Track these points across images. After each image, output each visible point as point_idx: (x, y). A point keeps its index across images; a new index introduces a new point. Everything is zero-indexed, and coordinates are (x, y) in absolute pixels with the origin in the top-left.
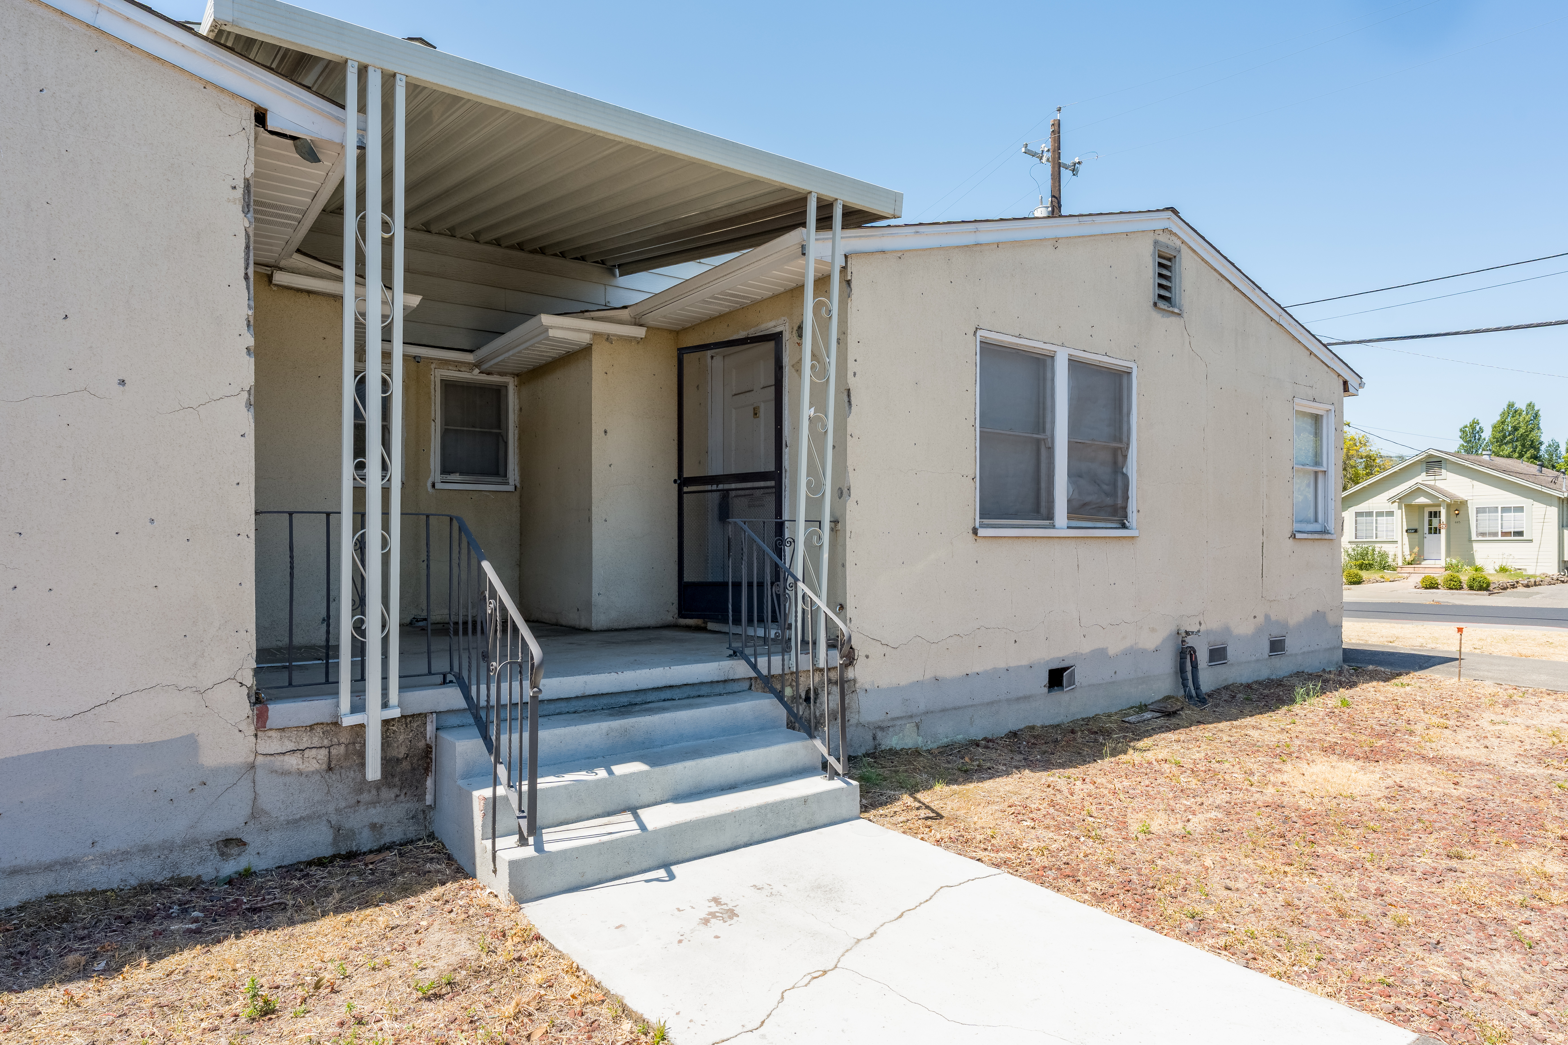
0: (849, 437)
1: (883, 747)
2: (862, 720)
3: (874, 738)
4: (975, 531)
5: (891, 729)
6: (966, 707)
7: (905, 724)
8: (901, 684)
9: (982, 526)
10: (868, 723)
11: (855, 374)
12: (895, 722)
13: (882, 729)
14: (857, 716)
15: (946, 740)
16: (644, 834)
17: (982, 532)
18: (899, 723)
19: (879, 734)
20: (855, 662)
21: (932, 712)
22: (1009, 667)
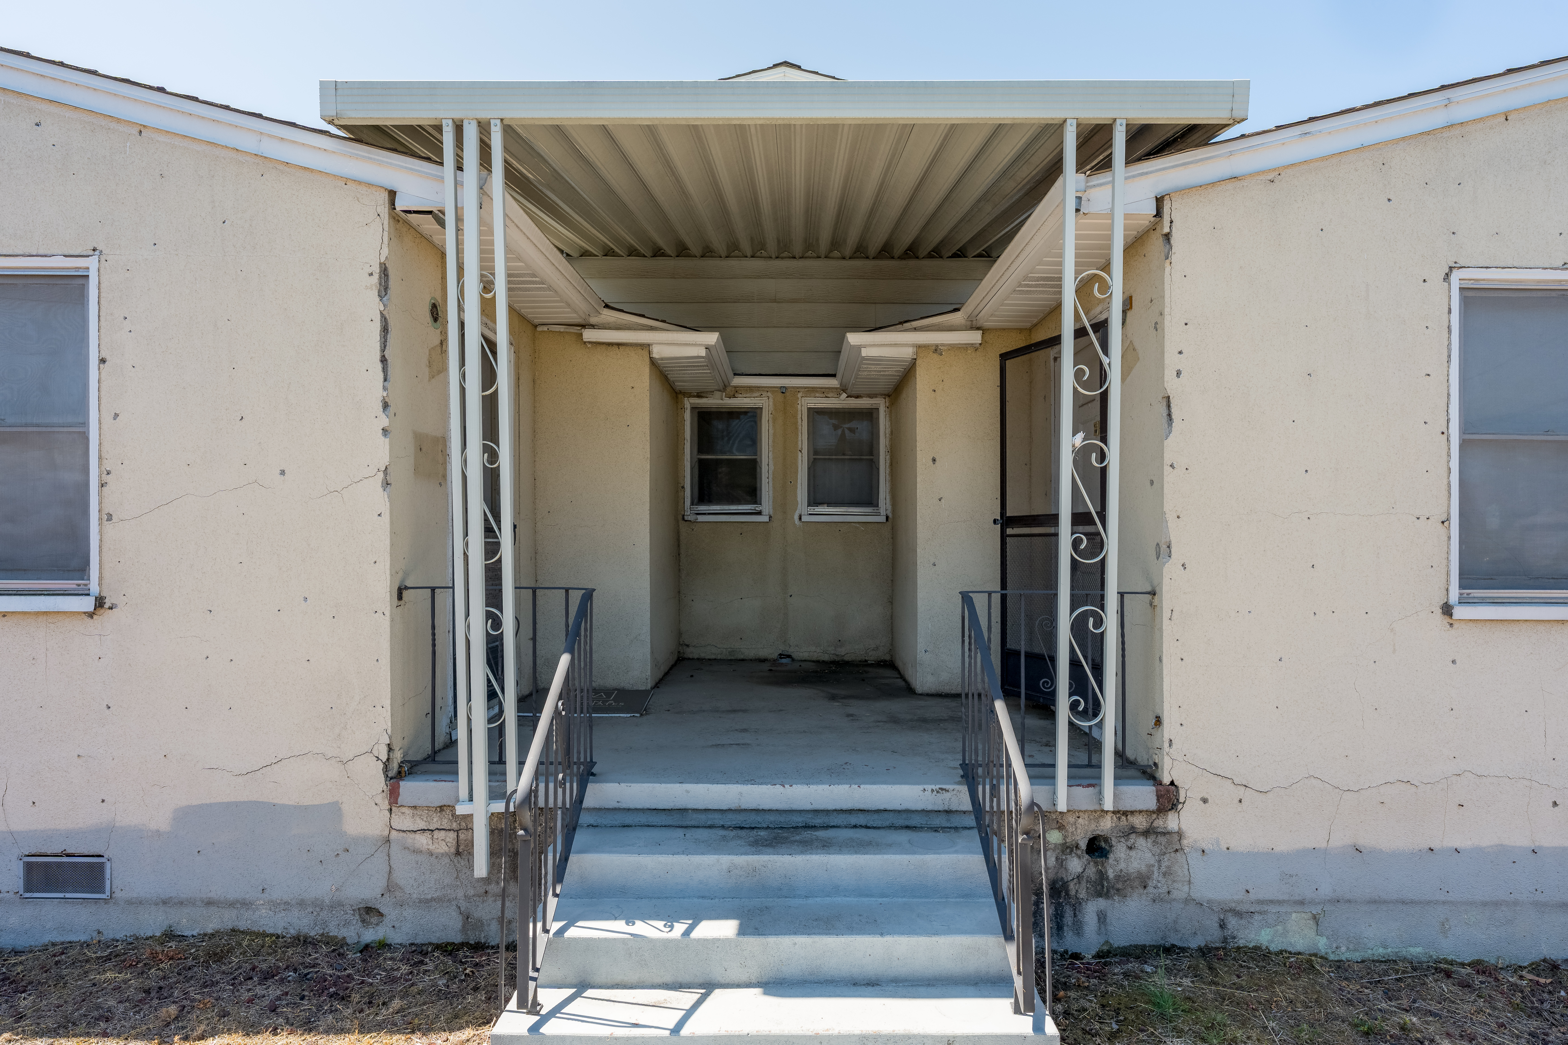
0: (1167, 469)
1: (1241, 943)
2: (1196, 895)
3: (1222, 926)
4: (1447, 610)
5: (1257, 917)
6: (1429, 903)
7: (1291, 913)
8: (1277, 849)
9: (1462, 602)
10: (1209, 902)
11: (1179, 373)
12: (1266, 908)
13: (1238, 914)
14: (1186, 888)
15: (1381, 950)
16: (675, 1038)
17: (1460, 612)
18: (1273, 909)
19: (1232, 922)
20: (1180, 806)
21: (1349, 901)
22: (1540, 847)
